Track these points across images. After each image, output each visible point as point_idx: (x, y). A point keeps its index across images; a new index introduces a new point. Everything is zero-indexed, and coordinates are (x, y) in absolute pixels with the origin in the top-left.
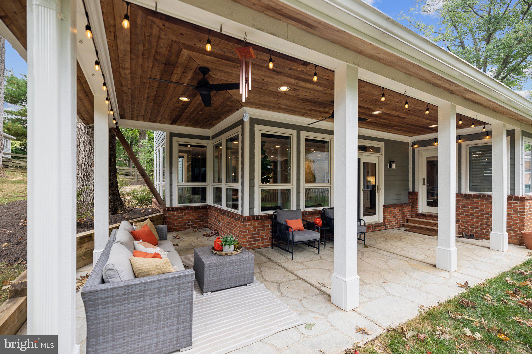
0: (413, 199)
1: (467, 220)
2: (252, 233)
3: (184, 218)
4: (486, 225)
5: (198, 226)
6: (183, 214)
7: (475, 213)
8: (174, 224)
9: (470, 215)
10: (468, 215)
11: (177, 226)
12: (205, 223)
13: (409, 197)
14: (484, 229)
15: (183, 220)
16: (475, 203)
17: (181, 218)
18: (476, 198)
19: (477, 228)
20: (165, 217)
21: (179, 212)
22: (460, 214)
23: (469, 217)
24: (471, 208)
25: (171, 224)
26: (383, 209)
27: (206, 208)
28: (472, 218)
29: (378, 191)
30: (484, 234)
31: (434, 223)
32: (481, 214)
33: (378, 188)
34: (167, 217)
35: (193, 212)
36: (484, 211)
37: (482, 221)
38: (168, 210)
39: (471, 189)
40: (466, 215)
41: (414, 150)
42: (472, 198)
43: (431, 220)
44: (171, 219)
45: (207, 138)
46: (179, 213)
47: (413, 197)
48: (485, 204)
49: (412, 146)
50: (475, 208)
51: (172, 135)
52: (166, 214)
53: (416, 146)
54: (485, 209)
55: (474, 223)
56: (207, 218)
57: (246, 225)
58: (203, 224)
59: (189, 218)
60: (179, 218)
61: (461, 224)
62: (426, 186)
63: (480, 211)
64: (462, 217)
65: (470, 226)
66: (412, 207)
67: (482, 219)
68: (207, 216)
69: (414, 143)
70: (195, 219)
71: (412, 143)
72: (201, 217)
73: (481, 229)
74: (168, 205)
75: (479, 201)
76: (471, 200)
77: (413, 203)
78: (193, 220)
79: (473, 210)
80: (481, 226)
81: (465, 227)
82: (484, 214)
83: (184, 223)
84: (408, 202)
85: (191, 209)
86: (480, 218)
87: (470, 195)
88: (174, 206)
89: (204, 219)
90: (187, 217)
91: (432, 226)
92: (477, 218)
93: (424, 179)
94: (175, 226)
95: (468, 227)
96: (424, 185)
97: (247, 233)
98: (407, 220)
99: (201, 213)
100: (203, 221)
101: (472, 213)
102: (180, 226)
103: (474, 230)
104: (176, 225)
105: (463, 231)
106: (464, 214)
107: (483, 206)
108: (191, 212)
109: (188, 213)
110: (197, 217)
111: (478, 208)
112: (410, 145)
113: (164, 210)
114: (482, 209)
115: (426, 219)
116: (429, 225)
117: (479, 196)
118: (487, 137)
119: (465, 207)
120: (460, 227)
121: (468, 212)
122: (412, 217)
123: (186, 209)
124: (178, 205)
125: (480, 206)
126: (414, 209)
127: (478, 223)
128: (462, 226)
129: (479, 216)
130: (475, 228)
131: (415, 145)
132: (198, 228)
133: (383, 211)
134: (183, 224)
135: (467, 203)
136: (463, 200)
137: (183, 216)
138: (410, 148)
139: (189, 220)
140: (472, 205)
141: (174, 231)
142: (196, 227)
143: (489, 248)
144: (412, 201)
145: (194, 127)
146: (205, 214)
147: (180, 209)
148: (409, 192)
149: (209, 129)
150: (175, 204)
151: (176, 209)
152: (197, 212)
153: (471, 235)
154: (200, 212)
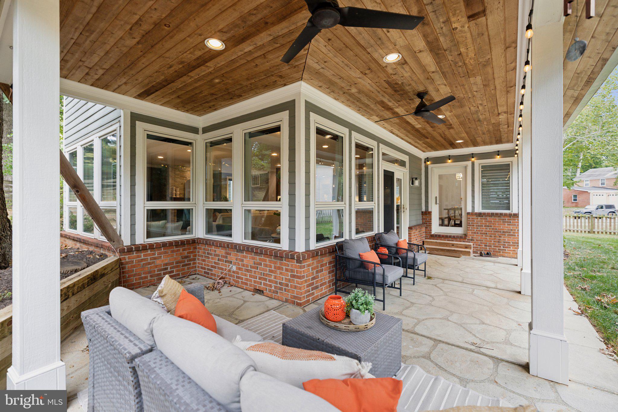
0: (427, 219)
1: (481, 238)
2: (311, 277)
3: (158, 262)
4: (499, 242)
5: (180, 273)
6: (156, 255)
7: (489, 231)
8: (139, 274)
9: (484, 234)
10: (482, 233)
11: (146, 277)
12: (193, 267)
13: (422, 217)
14: (497, 247)
15: (156, 267)
16: (488, 221)
17: (153, 263)
18: (490, 216)
19: (491, 246)
20: (122, 264)
21: (149, 252)
22: (475, 233)
23: (483, 236)
24: (485, 226)
25: (135, 275)
26: (409, 231)
27: (194, 242)
28: (485, 236)
29: (404, 212)
30: (497, 252)
31: (451, 244)
32: (494, 231)
33: (403, 208)
34: (127, 263)
35: (173, 252)
36: (496, 229)
37: (494, 239)
38: (130, 250)
39: (483, 208)
40: (480, 233)
41: (427, 167)
42: (486, 216)
43: (445, 240)
44: (134, 266)
45: (194, 130)
46: (149, 255)
47: (428, 217)
48: (498, 222)
49: (425, 162)
50: (488, 226)
51: (135, 117)
52: (125, 259)
53: (428, 163)
54: (498, 227)
55: (488, 241)
56: (194, 260)
57: (304, 267)
58: (188, 269)
59: (166, 262)
60: (149, 264)
61: (475, 242)
62: (438, 205)
63: (493, 229)
64: (477, 236)
65: (483, 245)
66: (426, 228)
67: (495, 237)
68: (196, 255)
69: (427, 160)
70: (177, 263)
71: (425, 159)
72: (186, 257)
73: (494, 246)
74: (126, 241)
75: (492, 219)
76: (484, 219)
77: (427, 223)
78: (172, 263)
79: (487, 229)
80: (494, 244)
81: (479, 245)
82: (497, 232)
83: (158, 270)
84: (421, 223)
85: (169, 246)
86: (493, 235)
87: (484, 214)
88: (137, 242)
89: (190, 260)
90: (163, 261)
91: (449, 247)
92: (491, 236)
93: (436, 197)
94: (142, 278)
95: (482, 245)
96: (436, 204)
97: (305, 279)
98: (423, 242)
99: (186, 252)
100: (190, 264)
101: (486, 231)
102: (151, 276)
103: (488, 247)
104: (143, 276)
105: (477, 250)
106: (478, 233)
107: (496, 224)
108: (169, 251)
109: (165, 253)
110: (180, 259)
111: (491, 226)
112: (423, 161)
113: (122, 251)
114: (495, 226)
115: (441, 240)
116: (447, 246)
117: (492, 214)
118: (498, 157)
119: (479, 226)
120: (475, 246)
121: (482, 231)
122: (426, 239)
123: (161, 247)
124: (146, 240)
125: (493, 224)
126: (428, 230)
127: (491, 241)
128: (476, 245)
129: (492, 234)
130: (489, 246)
131: (428, 161)
132: (181, 276)
133: (409, 233)
134: (156, 273)
135: (481, 221)
136: (477, 219)
137: (155, 258)
138: (423, 165)
139: (166, 264)
140: (486, 224)
141: (140, 287)
142: (178, 275)
143: (517, 265)
144: (425, 221)
145: (178, 109)
146: (192, 252)
147: (151, 247)
148: (422, 212)
149: (200, 115)
150: (141, 239)
151: (144, 248)
152: (179, 250)
153: (488, 254)
154: (184, 250)
